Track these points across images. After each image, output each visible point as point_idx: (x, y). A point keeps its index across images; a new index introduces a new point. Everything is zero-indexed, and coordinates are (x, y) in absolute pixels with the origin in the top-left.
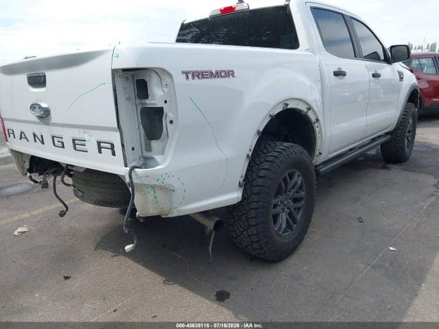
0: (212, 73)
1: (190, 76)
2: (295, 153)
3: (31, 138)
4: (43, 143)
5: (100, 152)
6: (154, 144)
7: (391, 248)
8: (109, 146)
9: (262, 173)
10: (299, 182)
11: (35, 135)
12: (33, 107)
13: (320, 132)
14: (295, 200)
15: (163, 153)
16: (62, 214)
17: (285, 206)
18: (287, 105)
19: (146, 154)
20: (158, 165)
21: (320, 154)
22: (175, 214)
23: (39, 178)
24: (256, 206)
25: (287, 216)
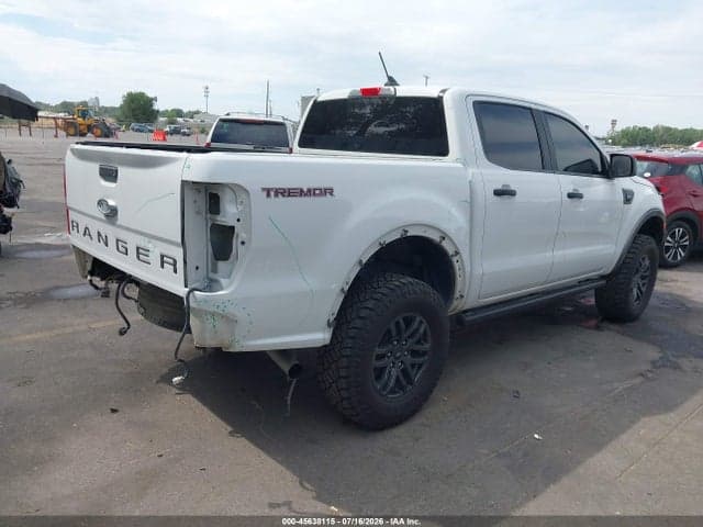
0: (302, 191)
1: (272, 193)
2: (415, 293)
3: (95, 236)
4: (107, 245)
5: (162, 267)
6: (221, 265)
7: (536, 436)
8: (171, 261)
9: (363, 313)
10: (422, 330)
11: (99, 234)
12: (101, 203)
13: (463, 268)
14: (414, 353)
15: (229, 277)
16: (122, 332)
17: (397, 358)
18: (406, 231)
19: (211, 275)
20: (222, 289)
21: (462, 296)
22: (237, 348)
23: (101, 284)
24: (349, 353)
25: (400, 374)
